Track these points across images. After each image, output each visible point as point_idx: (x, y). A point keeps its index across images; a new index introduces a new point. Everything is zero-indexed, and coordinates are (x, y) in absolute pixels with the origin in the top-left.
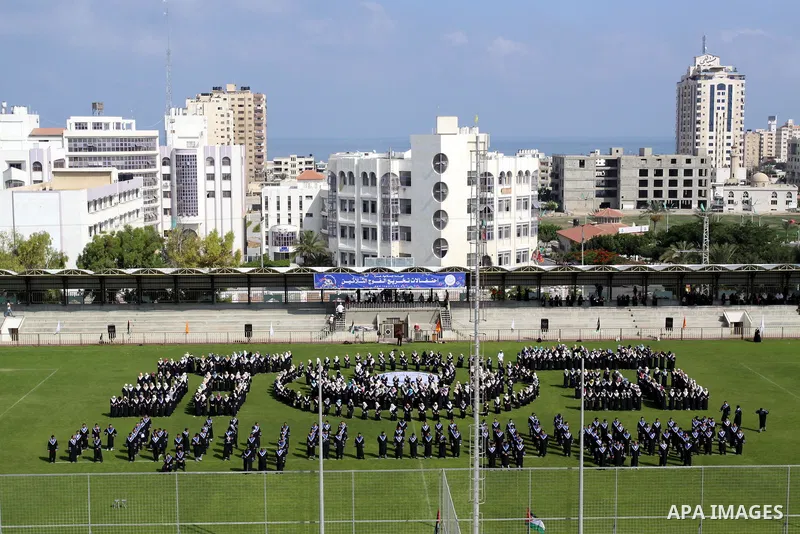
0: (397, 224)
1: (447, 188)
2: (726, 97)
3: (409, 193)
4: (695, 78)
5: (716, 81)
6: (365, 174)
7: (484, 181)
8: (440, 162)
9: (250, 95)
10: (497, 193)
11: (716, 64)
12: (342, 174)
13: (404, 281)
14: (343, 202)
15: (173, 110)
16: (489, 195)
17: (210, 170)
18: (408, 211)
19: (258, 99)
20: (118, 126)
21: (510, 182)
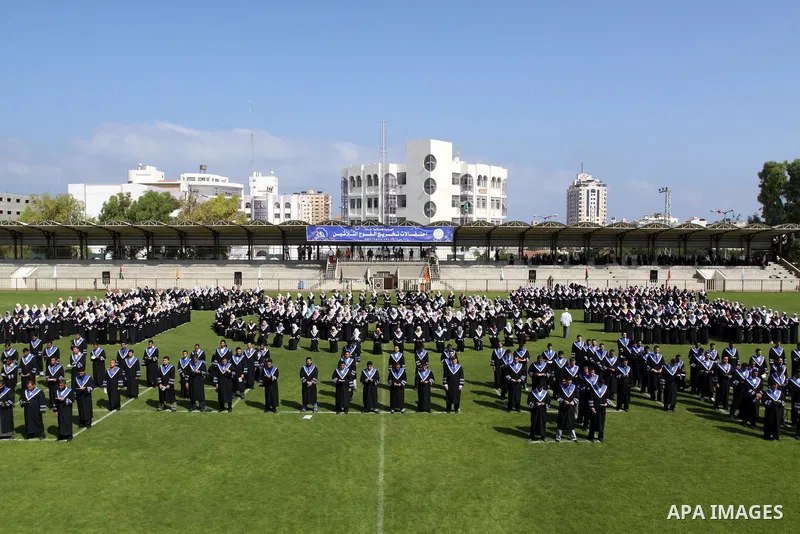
0: (394, 215)
1: (435, 183)
2: (596, 197)
3: (405, 190)
4: (578, 186)
5: (590, 188)
6: (369, 176)
7: (465, 181)
8: (430, 162)
9: (322, 196)
10: (475, 192)
11: (590, 178)
12: (352, 178)
13: (394, 234)
14: (353, 201)
15: (255, 173)
16: (469, 193)
17: (277, 211)
18: (403, 204)
19: (327, 198)
20: (217, 180)
21: (485, 185)
